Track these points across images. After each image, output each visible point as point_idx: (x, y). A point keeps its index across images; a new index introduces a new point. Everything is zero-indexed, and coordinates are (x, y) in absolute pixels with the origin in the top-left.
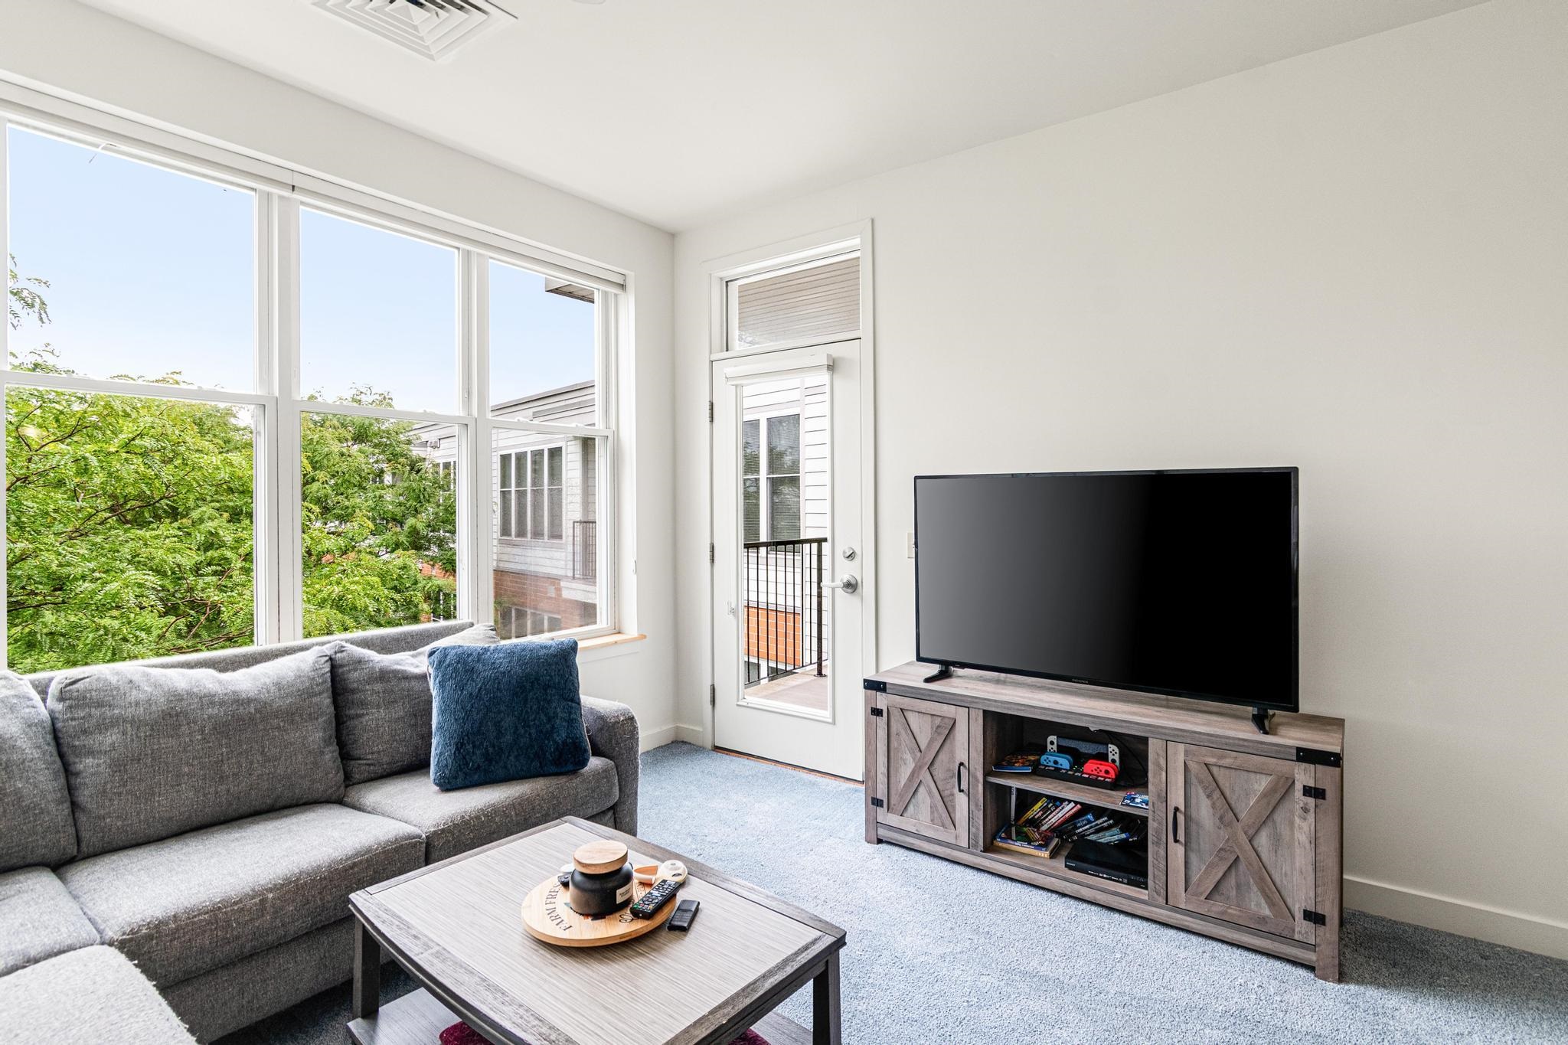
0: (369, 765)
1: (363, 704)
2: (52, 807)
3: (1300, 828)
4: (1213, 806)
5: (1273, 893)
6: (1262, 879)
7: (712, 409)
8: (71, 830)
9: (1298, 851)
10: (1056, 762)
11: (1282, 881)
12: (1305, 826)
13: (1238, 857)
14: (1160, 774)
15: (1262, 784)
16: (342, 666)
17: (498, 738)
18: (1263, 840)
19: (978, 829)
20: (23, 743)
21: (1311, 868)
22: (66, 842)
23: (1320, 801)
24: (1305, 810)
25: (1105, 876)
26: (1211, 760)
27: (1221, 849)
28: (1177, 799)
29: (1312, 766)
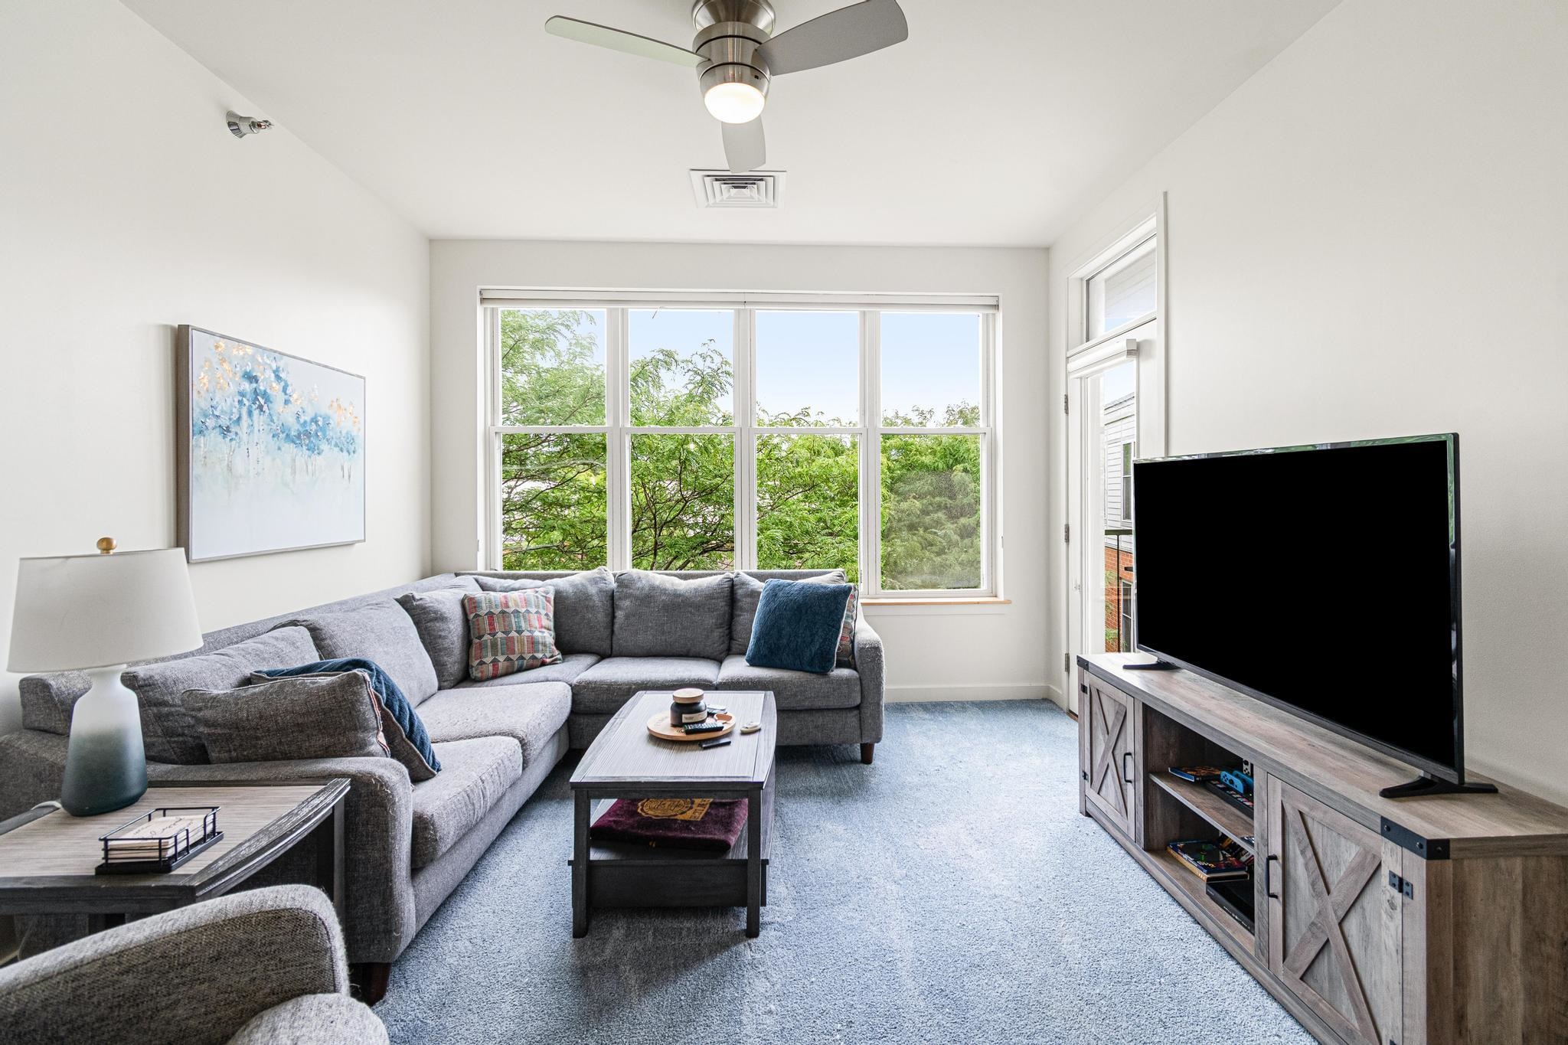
0: (740, 645)
1: (741, 609)
2: (602, 629)
3: (1387, 928)
4: (1306, 865)
5: (1360, 1001)
6: (1351, 980)
7: (1066, 402)
8: (608, 642)
9: (1385, 958)
10: (1232, 782)
11: (1371, 991)
12: (1392, 925)
13: (1328, 941)
14: (1263, 811)
15: (1350, 854)
16: (737, 585)
17: (778, 640)
18: (1353, 926)
19: (1140, 824)
20: (596, 598)
21: (1398, 987)
22: (606, 645)
23: (1407, 900)
24: (1393, 907)
25: (1236, 917)
26: (1305, 809)
27: (1313, 924)
28: (1276, 849)
29: (1399, 848)
